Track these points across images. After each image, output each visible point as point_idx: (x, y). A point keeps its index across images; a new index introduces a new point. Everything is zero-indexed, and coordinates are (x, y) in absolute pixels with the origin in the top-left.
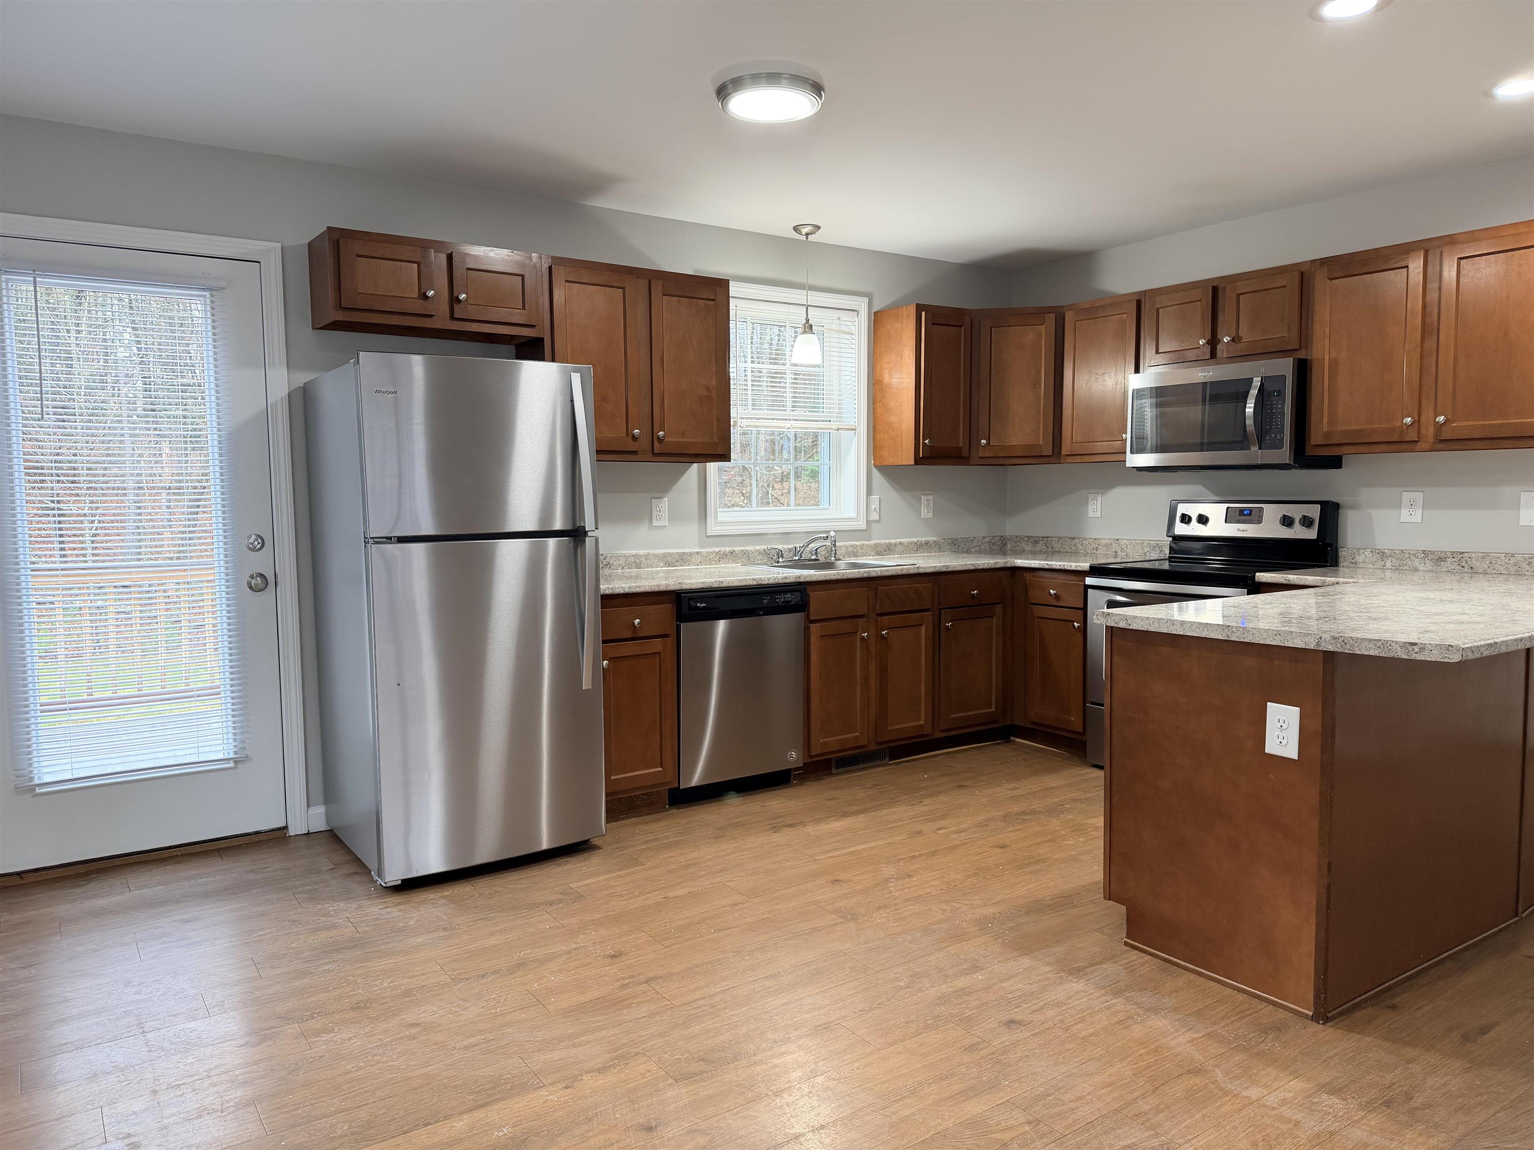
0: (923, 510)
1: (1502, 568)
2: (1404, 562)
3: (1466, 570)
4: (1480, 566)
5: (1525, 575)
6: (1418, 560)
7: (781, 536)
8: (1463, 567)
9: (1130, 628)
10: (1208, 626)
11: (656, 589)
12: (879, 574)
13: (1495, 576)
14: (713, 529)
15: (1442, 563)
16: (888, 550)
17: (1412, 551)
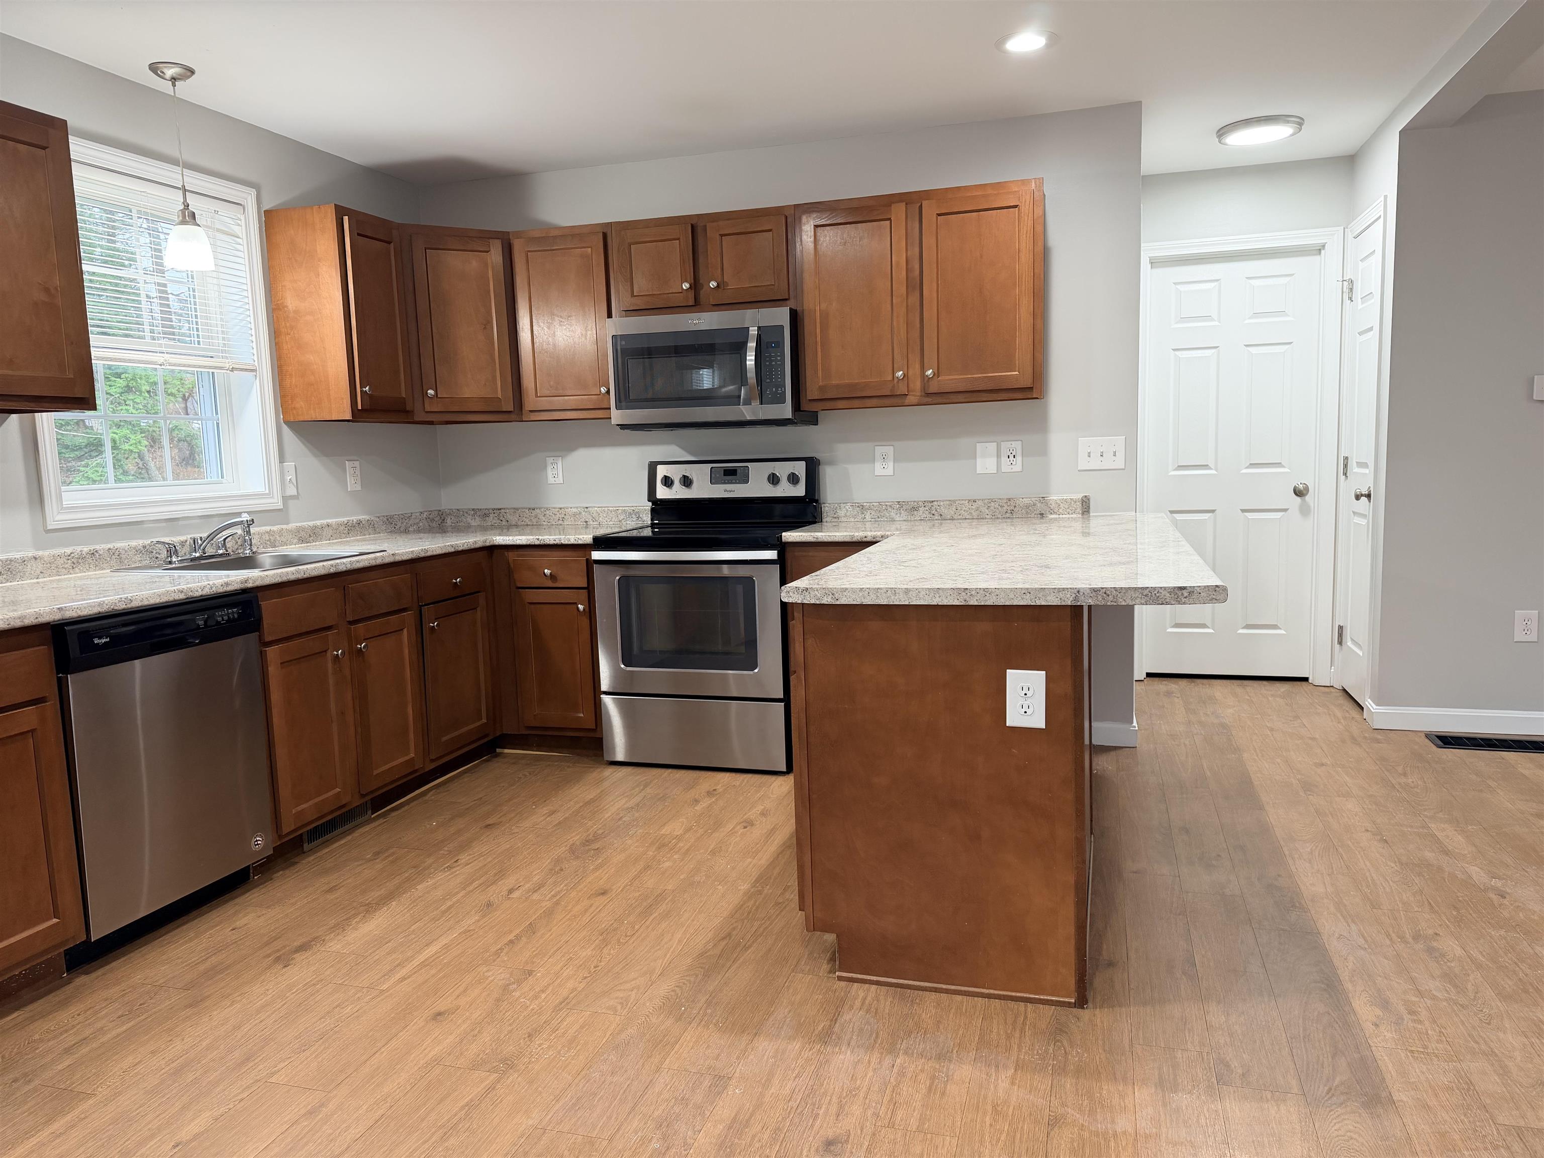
0: (350, 481)
1: (966, 514)
2: (882, 514)
3: (937, 518)
4: (948, 512)
5: (986, 518)
6: (895, 511)
7: (164, 524)
8: (933, 515)
9: (838, 603)
10: (940, 591)
11: (18, 624)
12: (349, 567)
13: (961, 521)
14: (56, 518)
15: (915, 512)
16: (312, 535)
17: (888, 502)
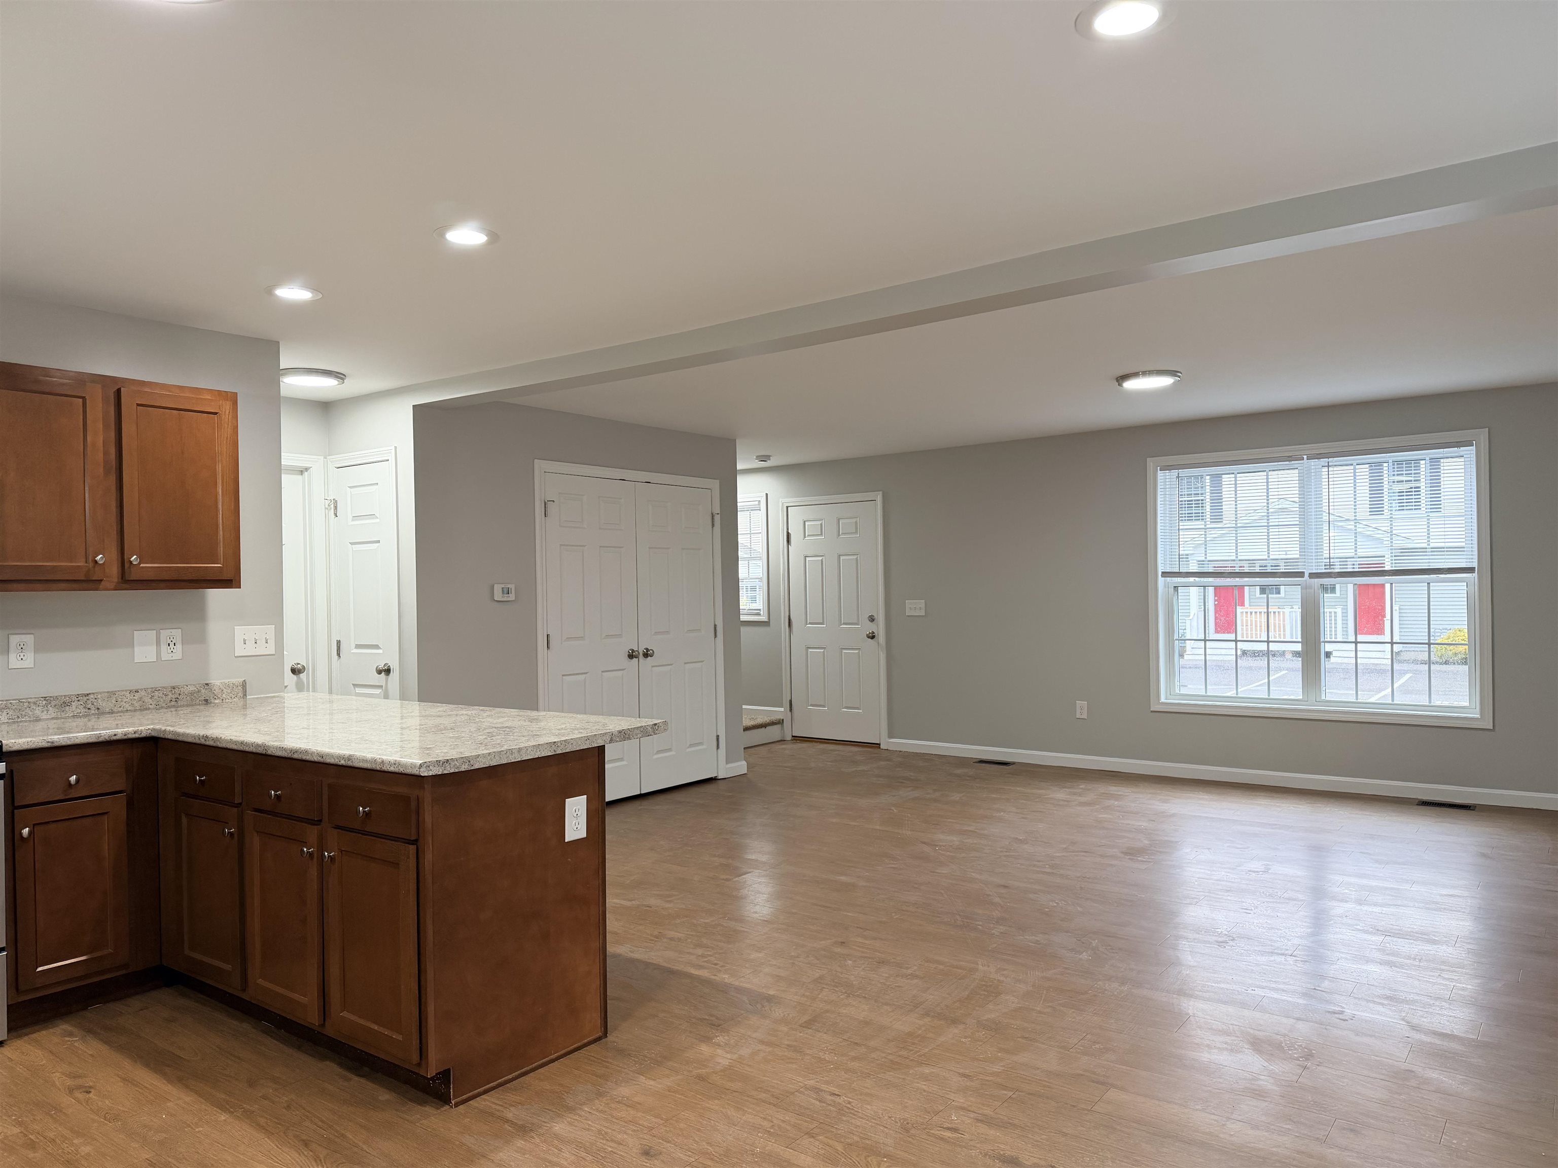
1: (128, 705)
2: (23, 713)
3: (93, 712)
4: (106, 706)
5: (149, 709)
6: (40, 708)
8: (89, 709)
13: (122, 714)
15: (67, 708)
17: (31, 698)
